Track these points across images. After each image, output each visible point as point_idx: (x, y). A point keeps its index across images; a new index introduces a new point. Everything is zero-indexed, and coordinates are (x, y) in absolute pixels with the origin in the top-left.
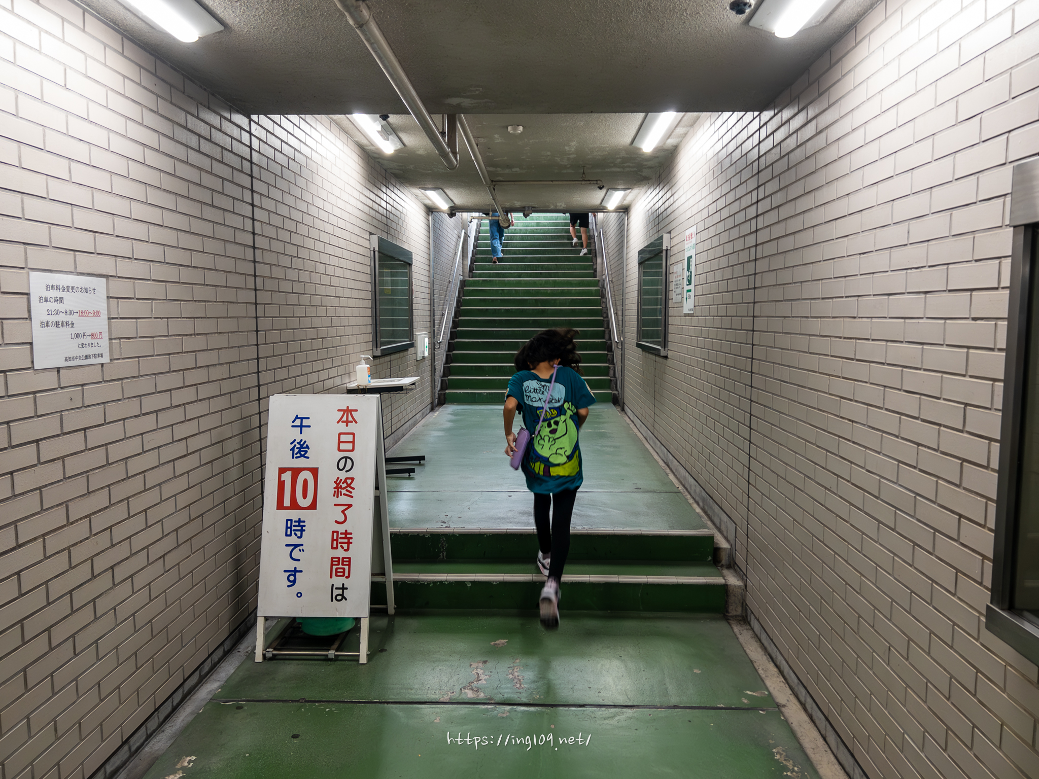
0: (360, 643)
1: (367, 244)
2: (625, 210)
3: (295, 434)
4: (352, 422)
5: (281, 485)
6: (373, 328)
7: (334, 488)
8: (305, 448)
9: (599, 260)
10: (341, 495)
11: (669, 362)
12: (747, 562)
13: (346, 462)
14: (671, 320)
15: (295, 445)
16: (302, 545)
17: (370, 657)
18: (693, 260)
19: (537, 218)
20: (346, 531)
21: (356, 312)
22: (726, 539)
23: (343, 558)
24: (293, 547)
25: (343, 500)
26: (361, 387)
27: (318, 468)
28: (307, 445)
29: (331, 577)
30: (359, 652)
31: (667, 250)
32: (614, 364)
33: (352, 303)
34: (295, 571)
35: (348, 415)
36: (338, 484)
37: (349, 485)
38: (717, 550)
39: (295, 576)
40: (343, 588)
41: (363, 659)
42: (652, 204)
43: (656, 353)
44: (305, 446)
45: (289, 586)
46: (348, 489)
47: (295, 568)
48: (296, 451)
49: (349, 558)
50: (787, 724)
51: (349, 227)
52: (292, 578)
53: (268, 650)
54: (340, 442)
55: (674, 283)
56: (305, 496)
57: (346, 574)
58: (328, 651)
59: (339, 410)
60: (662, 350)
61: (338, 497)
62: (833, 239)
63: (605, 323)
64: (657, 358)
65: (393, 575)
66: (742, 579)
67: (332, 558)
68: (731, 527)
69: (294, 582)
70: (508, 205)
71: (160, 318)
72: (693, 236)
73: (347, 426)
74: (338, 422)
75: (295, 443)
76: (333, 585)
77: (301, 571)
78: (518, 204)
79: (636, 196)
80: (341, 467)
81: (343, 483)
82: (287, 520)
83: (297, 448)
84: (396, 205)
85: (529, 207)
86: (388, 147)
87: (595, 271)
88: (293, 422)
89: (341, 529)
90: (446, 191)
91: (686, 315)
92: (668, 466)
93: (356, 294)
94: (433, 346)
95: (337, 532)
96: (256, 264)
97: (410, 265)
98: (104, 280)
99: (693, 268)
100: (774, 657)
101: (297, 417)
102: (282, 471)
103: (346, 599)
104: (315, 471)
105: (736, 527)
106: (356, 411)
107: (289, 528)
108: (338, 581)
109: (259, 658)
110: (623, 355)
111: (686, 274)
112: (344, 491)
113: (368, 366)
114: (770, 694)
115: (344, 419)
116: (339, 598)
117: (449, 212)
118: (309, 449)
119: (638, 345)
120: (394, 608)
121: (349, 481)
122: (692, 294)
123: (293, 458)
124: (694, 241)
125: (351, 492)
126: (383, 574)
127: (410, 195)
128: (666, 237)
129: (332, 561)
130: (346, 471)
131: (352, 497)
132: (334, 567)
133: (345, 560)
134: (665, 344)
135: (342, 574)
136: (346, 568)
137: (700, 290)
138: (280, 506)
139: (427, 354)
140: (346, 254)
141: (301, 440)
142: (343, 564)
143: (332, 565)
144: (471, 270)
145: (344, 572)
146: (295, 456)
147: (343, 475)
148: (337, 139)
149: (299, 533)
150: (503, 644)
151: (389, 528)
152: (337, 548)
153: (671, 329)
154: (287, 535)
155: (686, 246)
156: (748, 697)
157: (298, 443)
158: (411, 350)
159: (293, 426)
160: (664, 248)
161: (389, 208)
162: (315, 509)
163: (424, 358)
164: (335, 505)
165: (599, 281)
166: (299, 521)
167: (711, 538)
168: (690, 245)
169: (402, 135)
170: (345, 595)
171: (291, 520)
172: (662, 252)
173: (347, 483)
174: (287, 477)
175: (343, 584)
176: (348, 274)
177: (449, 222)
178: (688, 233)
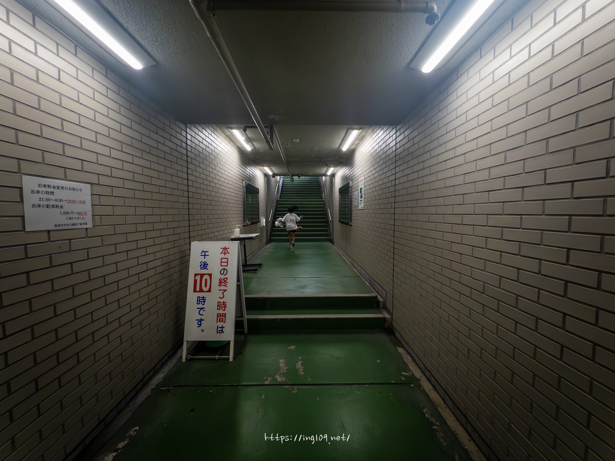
0: (230, 352)
1: (241, 184)
2: (333, 175)
3: (202, 259)
4: (227, 253)
5: (195, 281)
6: (243, 215)
7: (219, 283)
8: (206, 265)
9: (323, 194)
10: (222, 286)
11: (352, 227)
12: (393, 308)
13: (224, 271)
14: (353, 212)
15: (202, 264)
16: (204, 308)
17: (234, 358)
18: (363, 190)
19: (302, 178)
20: (224, 302)
21: (236, 209)
22: (382, 297)
23: (222, 314)
24: (200, 309)
25: (223, 288)
26: (236, 238)
27: (211, 274)
28: (207, 264)
29: (217, 322)
30: (229, 356)
31: (351, 187)
32: (330, 228)
33: (234, 205)
34: (201, 320)
35: (225, 250)
36: (220, 281)
37: (225, 281)
38: (378, 302)
39: (201, 322)
40: (222, 327)
41: (231, 359)
42: (344, 172)
43: (348, 224)
44: (206, 264)
45: (198, 327)
46: (225, 283)
47: (201, 319)
48: (202, 266)
49: (225, 314)
50: (424, 391)
51: (234, 177)
52: (199, 323)
53: (188, 356)
54: (221, 262)
55: (354, 198)
56: (206, 286)
57: (224, 321)
58: (215, 356)
59: (221, 248)
60: (350, 222)
61: (220, 286)
62: (444, 170)
63: (326, 214)
64: (347, 226)
65: (246, 317)
66: (390, 315)
67: (218, 314)
68: (384, 293)
69: (200, 325)
70: (293, 173)
71: (131, 206)
72: (363, 180)
73: (225, 255)
74: (221, 253)
75: (202, 263)
76: (218, 326)
77: (204, 320)
78: (296, 173)
79: (337, 170)
80: (222, 273)
81: (223, 280)
82: (198, 297)
83: (203, 265)
84: (253, 172)
85: (300, 174)
86: (248, 148)
87: (322, 197)
88: (201, 253)
89: (222, 301)
90: (272, 168)
91: (360, 210)
92: (353, 265)
93: (236, 202)
94: (267, 222)
95: (220, 302)
96: (189, 187)
97: (258, 193)
98: (89, 185)
99: (363, 192)
100: (409, 352)
101: (203, 251)
102: (196, 275)
103: (224, 332)
104: (210, 275)
105: (386, 293)
106: (229, 248)
107: (199, 300)
108: (220, 324)
109: (184, 360)
110: (333, 225)
111: (360, 194)
112: (223, 284)
113: (239, 229)
114: (413, 374)
115: (224, 252)
116: (221, 332)
117: (272, 176)
118: (208, 265)
119: (339, 221)
120: (248, 331)
121: (225, 279)
122: (363, 202)
123: (201, 269)
124: (363, 182)
125: (226, 284)
126: (242, 317)
127: (258, 169)
128: (351, 182)
129: (218, 315)
130: (224, 275)
131: (226, 286)
132: (219, 318)
133: (223, 315)
134: (351, 221)
135: (222, 321)
136: (224, 318)
137: (366, 200)
138: (195, 291)
139: (264, 225)
140: (232, 187)
141: (205, 261)
142: (222, 317)
143: (218, 317)
144: (280, 196)
145: (223, 320)
146: (202, 268)
147: (223, 277)
148: (229, 143)
149: (203, 303)
150: (293, 348)
151: (244, 295)
152: (220, 309)
153: (353, 215)
154: (197, 304)
155: (360, 184)
156: (404, 376)
157: (203, 263)
158: (258, 224)
159: (201, 255)
160: (350, 186)
161: (250, 172)
162: (210, 292)
163: (263, 226)
164: (219, 290)
165: (323, 200)
166: (203, 297)
167: (376, 297)
168: (361, 184)
169: (254, 143)
170: (223, 331)
171: (200, 297)
172: (349, 188)
173: (224, 280)
174: (198, 278)
175: (222, 326)
176: (233, 194)
177: (273, 179)
178: (360, 179)
